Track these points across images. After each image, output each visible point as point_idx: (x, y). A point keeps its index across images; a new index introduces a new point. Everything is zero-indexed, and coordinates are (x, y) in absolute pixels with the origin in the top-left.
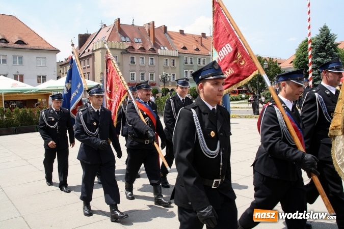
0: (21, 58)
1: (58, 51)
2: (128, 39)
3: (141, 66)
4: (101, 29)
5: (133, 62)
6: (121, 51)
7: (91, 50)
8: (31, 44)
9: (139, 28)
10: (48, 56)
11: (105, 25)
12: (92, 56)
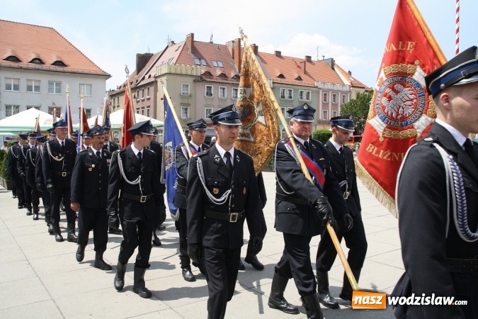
0: (59, 84)
1: (109, 76)
2: (204, 62)
3: (220, 100)
4: (167, 47)
5: (209, 94)
6: (194, 79)
7: (152, 75)
8: (73, 65)
9: (219, 47)
10: (95, 83)
11: (173, 42)
12: (154, 84)
